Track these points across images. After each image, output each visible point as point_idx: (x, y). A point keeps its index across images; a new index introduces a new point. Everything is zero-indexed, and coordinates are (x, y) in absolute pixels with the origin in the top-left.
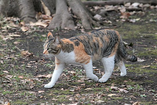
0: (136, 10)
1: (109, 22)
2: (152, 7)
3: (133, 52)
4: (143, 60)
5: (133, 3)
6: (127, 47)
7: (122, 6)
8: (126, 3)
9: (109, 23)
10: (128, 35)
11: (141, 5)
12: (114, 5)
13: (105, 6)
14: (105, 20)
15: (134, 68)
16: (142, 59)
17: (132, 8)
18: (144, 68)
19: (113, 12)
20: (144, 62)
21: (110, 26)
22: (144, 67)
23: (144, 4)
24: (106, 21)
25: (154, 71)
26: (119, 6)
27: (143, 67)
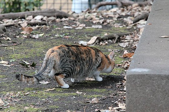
0: (39, 24)
1: (8, 38)
2: (58, 20)
3: (35, 73)
4: (47, 82)
5: (36, 16)
6: (29, 68)
7: (23, 20)
8: (28, 16)
9: (8, 40)
10: (30, 53)
11: (45, 18)
12: (13, 19)
13: (3, 20)
14: (3, 36)
15: (37, 92)
16: (45, 81)
17: (35, 22)
18: (48, 92)
19: (12, 27)
20: (48, 84)
21: (9, 43)
22: (49, 90)
23: (48, 17)
24: (4, 38)
25: (59, 94)
26: (20, 20)
27: (47, 90)
